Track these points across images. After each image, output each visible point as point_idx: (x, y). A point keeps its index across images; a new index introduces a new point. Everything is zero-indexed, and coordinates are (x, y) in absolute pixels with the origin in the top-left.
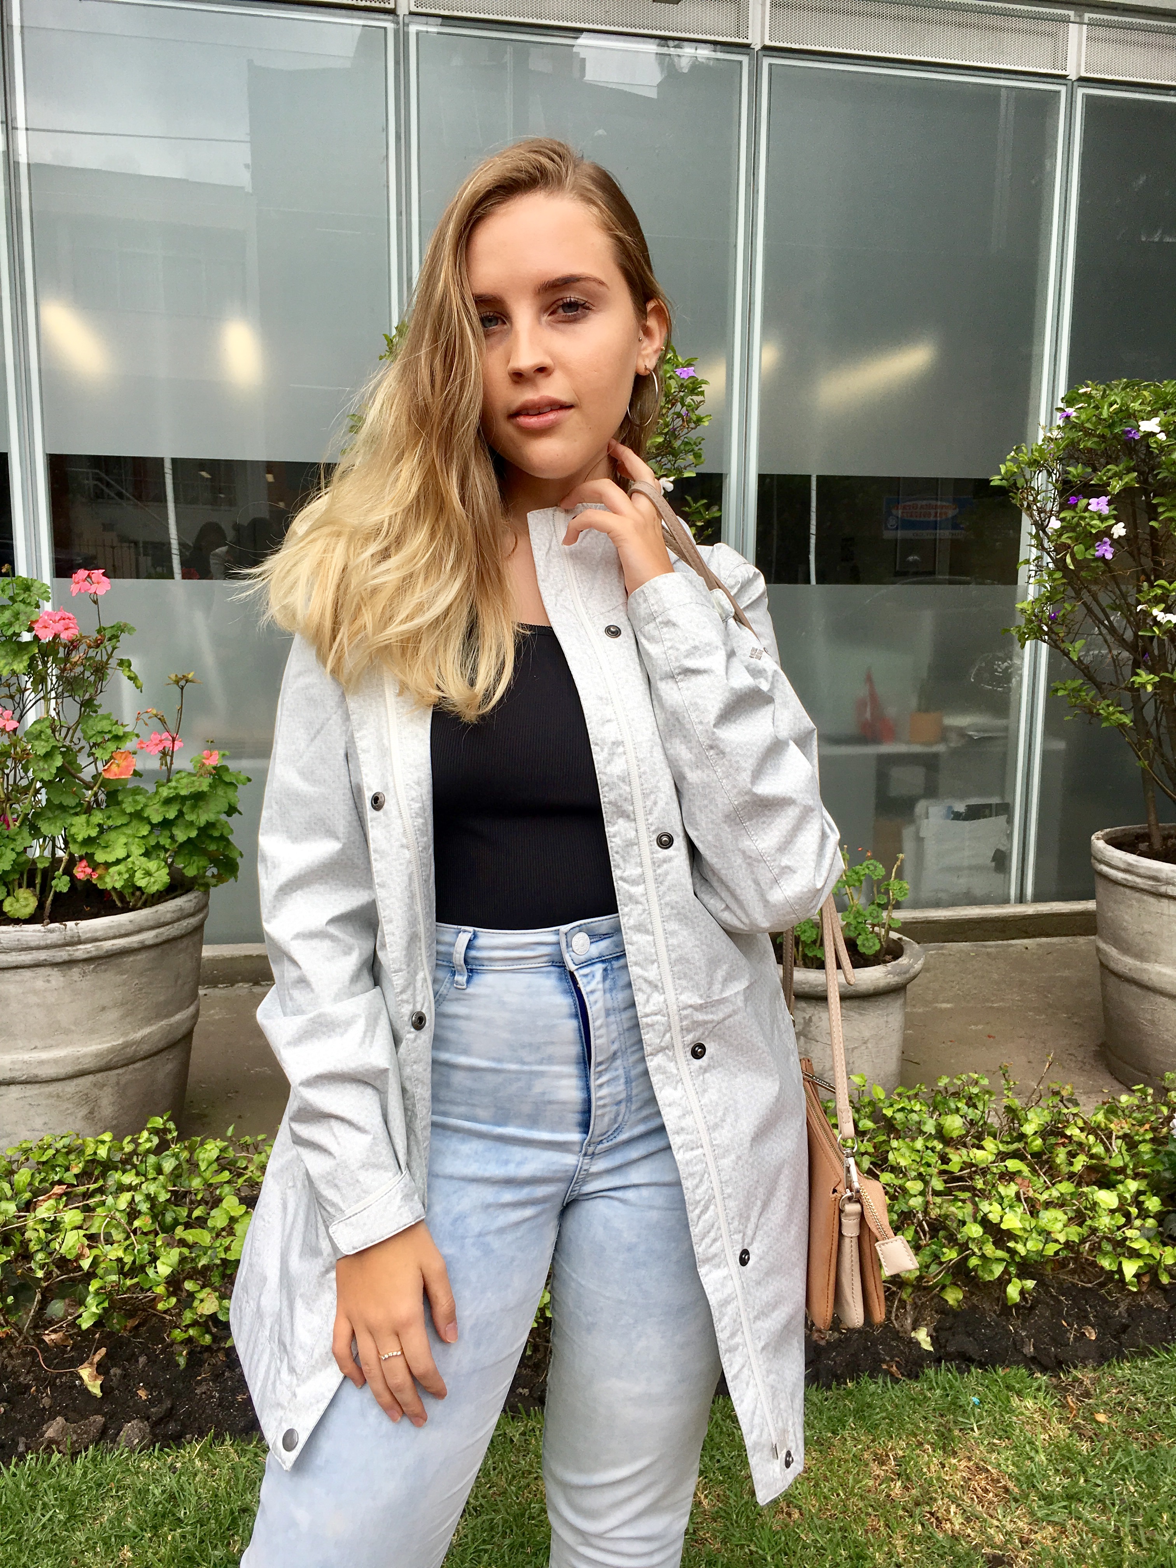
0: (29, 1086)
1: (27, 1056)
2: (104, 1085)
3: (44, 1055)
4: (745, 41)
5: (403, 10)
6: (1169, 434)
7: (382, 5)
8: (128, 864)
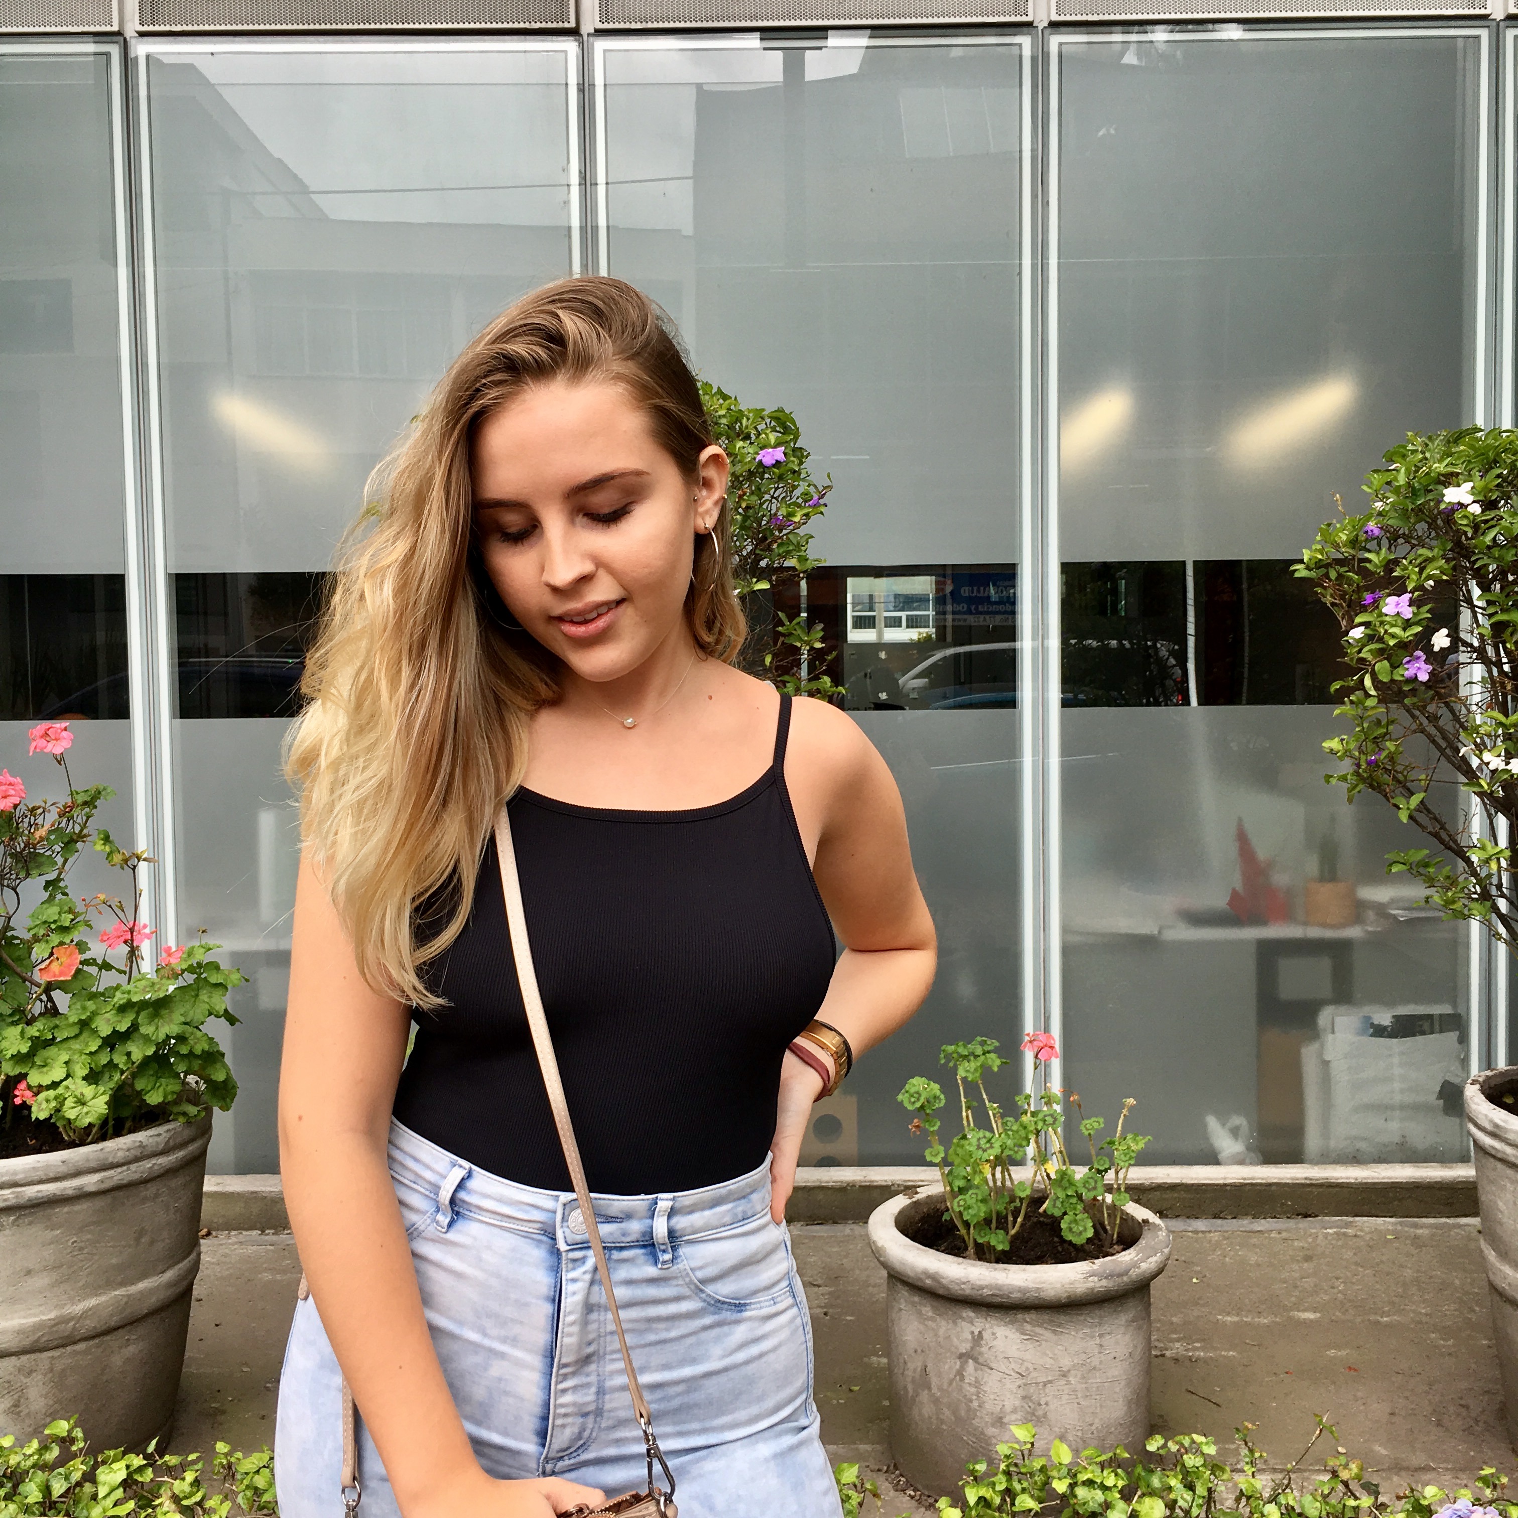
4: (1024, 19)
5: (587, 28)
6: (1489, 505)
7: (560, 25)
8: (60, 1090)
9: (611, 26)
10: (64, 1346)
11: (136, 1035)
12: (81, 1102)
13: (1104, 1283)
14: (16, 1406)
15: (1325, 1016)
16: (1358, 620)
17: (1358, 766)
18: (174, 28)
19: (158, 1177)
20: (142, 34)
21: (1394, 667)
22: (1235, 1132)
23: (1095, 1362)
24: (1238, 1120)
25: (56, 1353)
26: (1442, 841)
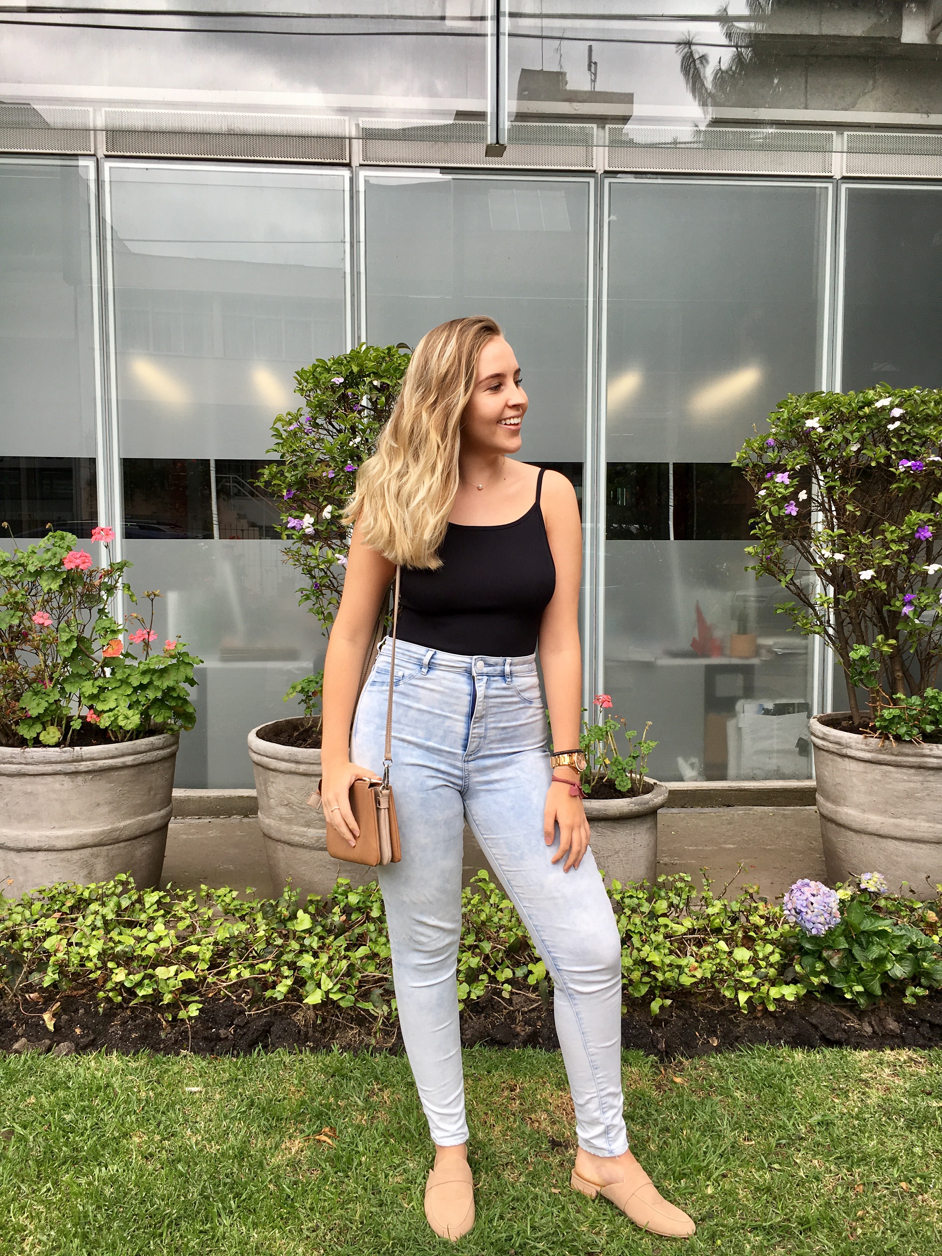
0: (50, 853)
1: (48, 833)
2: (98, 856)
3: (59, 833)
4: (591, 168)
5: (355, 163)
6: (827, 428)
7: (341, 161)
8: (115, 712)
9: (369, 163)
10: (114, 844)
11: (151, 686)
12: (127, 718)
13: (637, 807)
14: (89, 873)
15: (739, 705)
16: (763, 486)
17: (762, 560)
18: (126, 154)
19: (160, 760)
20: (107, 156)
21: (780, 509)
22: (692, 766)
23: (632, 847)
24: (695, 760)
25: (110, 847)
26: (801, 599)
